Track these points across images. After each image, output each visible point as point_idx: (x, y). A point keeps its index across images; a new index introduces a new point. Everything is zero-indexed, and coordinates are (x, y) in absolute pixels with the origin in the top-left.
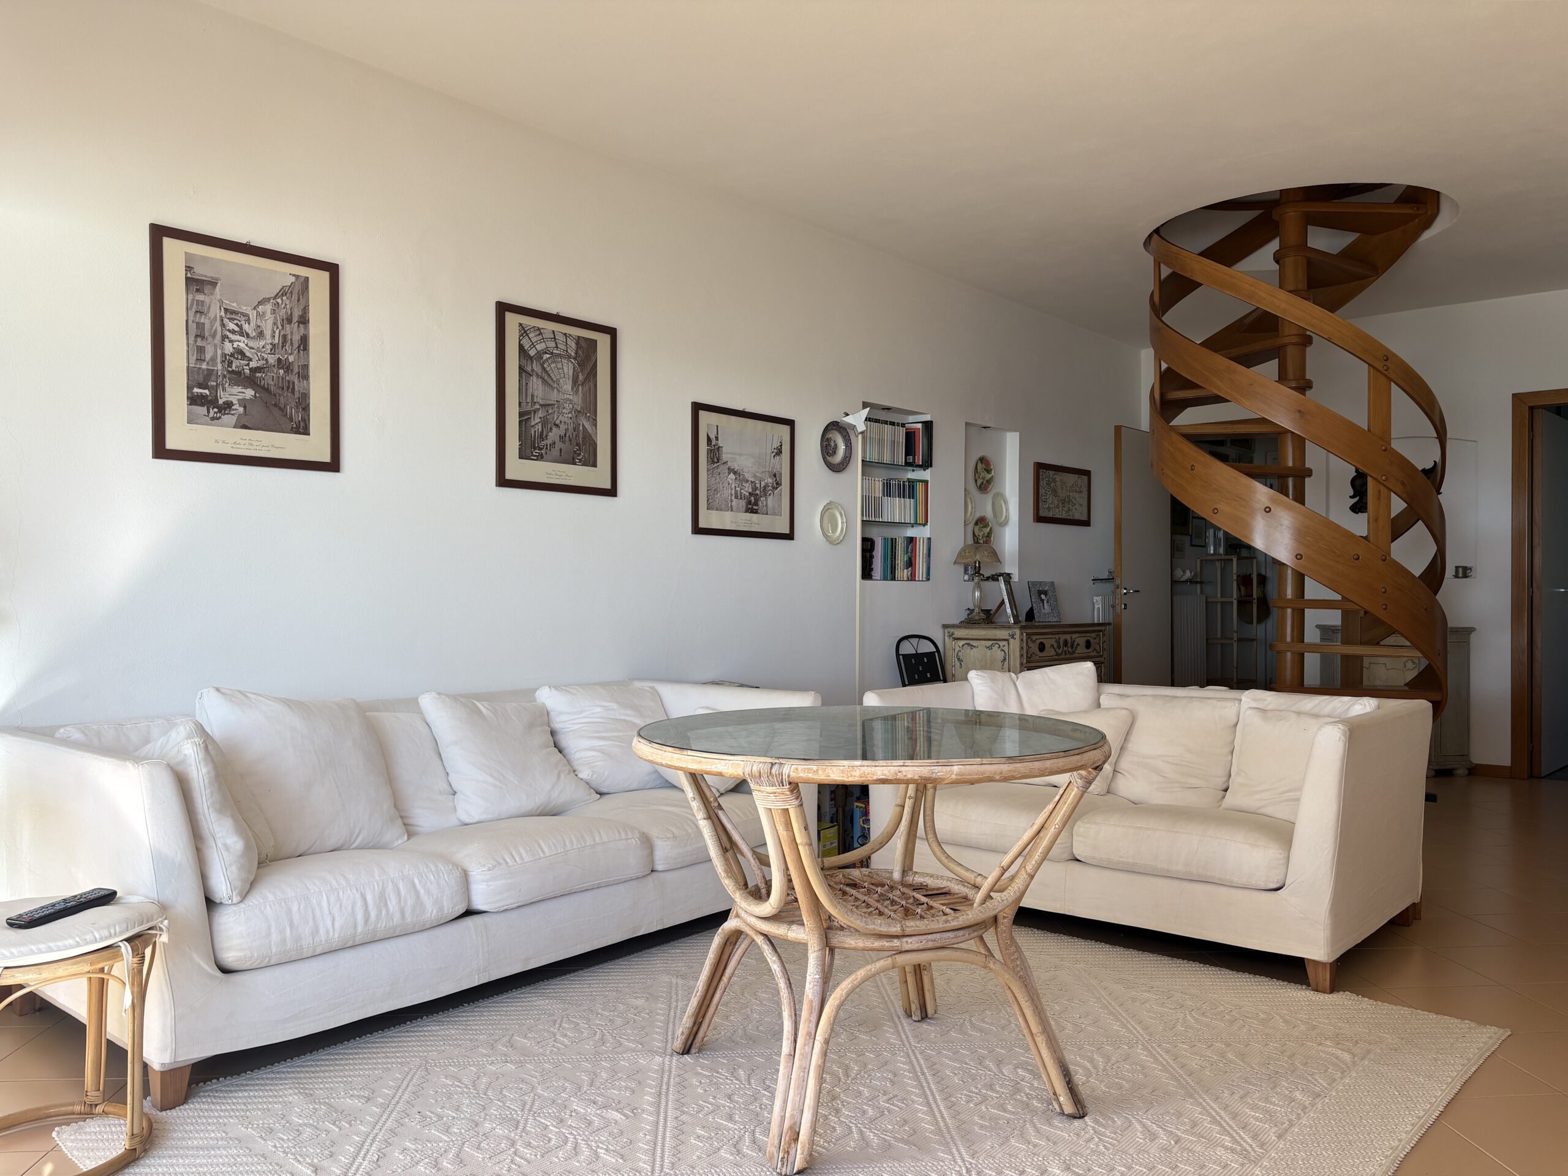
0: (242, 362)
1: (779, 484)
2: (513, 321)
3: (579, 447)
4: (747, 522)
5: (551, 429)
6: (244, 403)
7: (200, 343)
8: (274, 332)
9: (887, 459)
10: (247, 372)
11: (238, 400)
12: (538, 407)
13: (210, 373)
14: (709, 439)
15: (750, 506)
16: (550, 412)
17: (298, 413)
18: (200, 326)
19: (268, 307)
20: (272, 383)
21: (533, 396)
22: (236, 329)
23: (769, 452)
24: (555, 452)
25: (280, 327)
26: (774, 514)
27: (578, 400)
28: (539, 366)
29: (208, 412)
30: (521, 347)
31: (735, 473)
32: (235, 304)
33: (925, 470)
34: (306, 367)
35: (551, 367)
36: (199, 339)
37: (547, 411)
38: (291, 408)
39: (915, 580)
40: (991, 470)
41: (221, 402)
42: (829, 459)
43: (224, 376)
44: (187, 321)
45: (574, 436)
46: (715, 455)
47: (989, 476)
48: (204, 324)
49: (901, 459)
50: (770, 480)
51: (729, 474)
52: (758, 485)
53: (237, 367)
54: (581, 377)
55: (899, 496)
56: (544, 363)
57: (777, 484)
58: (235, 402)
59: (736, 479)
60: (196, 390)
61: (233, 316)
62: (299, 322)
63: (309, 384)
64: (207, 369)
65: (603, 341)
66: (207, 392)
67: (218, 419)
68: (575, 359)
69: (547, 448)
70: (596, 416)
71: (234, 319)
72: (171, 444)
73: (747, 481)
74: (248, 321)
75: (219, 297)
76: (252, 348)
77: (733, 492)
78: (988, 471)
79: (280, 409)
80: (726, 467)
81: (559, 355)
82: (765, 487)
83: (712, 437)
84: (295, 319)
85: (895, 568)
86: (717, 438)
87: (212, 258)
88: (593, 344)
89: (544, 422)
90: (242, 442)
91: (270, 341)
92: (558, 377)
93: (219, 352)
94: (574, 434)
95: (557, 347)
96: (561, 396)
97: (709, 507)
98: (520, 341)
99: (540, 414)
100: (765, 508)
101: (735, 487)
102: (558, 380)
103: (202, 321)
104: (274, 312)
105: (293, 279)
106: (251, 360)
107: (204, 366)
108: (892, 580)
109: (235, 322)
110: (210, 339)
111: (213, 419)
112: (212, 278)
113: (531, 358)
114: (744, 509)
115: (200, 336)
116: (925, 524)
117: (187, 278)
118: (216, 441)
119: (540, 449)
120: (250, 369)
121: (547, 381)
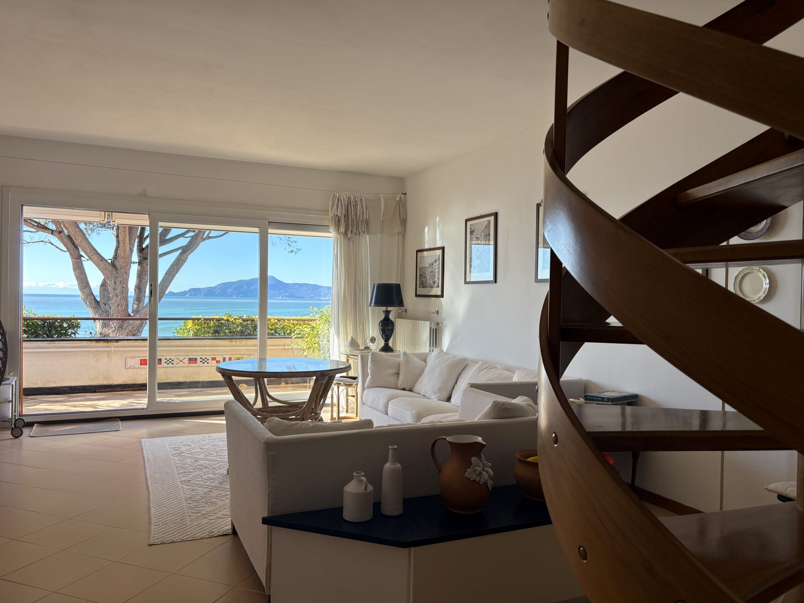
72: (467, 280)
79: (484, 265)
105: (487, 222)
117: (470, 232)
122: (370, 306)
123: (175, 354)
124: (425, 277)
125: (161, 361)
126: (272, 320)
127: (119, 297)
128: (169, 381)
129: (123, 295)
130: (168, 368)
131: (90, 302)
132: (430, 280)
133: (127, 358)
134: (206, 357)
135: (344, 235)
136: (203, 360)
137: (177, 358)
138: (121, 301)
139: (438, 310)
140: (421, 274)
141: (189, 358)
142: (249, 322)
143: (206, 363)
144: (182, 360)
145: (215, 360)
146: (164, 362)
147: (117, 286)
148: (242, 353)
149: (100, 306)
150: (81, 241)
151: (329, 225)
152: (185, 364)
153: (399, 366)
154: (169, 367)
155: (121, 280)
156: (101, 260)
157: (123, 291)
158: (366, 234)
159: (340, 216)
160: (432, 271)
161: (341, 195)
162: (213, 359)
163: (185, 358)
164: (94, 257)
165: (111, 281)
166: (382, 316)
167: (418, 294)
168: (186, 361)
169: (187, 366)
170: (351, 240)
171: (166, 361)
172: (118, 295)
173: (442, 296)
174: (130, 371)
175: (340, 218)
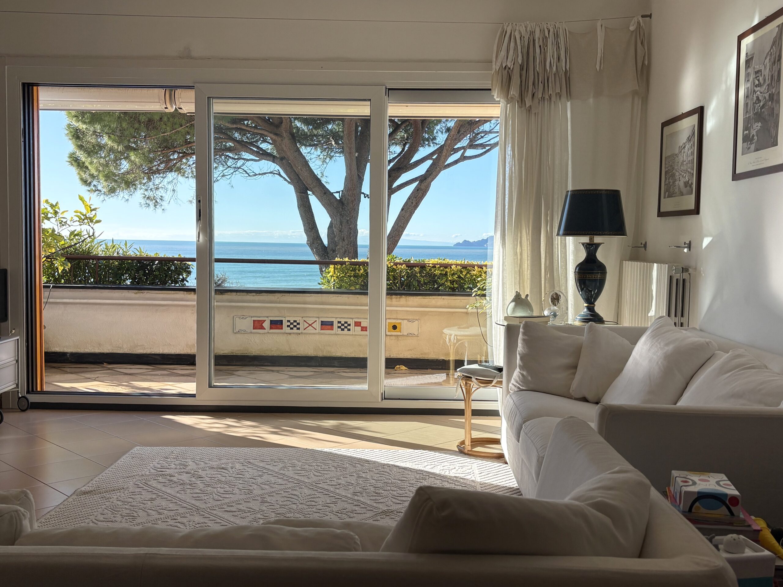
0: (758, 105)
6: (757, 133)
7: (747, 101)
8: (769, 75)
13: (749, 118)
17: (774, 131)
20: (767, 113)
22: (758, 83)
29: (747, 145)
32: (758, 66)
34: (779, 93)
38: (772, 127)
43: (753, 118)
53: (756, 109)
61: (757, 75)
62: (778, 61)
63: (780, 106)
66: (748, 132)
72: (737, 170)
74: (761, 75)
75: (754, 65)
76: (762, 93)
79: (768, 131)
90: (755, 161)
91: (767, 83)
93: (752, 103)
104: (769, 60)
105: (777, 30)
106: (761, 101)
107: (748, 115)
109: (758, 78)
111: (748, 149)
117: (746, 62)
118: (749, 163)
120: (760, 108)
122: (558, 234)
123: (302, 315)
124: (673, 175)
125: (282, 324)
126: (453, 267)
127: (346, 242)
128: (294, 354)
129: (350, 238)
130: (292, 335)
131: (316, 248)
132: (679, 181)
133: (235, 317)
134: (346, 320)
135: (520, 102)
136: (343, 325)
137: (304, 321)
138: (349, 247)
139: (690, 242)
140: (667, 169)
141: (322, 322)
142: (417, 269)
143: (346, 329)
144: (312, 324)
145: (360, 325)
146: (286, 326)
147: (343, 227)
148: (400, 316)
149: (328, 253)
150: (301, 169)
151: (492, 86)
152: (316, 329)
153: (577, 352)
154: (293, 333)
155: (348, 219)
156: (325, 193)
157: (350, 233)
158: (564, 99)
159: (511, 69)
160: (683, 161)
161: (517, 28)
162: (358, 324)
163: (316, 321)
164: (317, 189)
165: (336, 219)
166: (583, 255)
167: (662, 210)
168: (317, 325)
169: (319, 334)
170: (533, 112)
171: (289, 324)
172: (345, 238)
173: (696, 211)
174: (238, 336)
175: (512, 70)
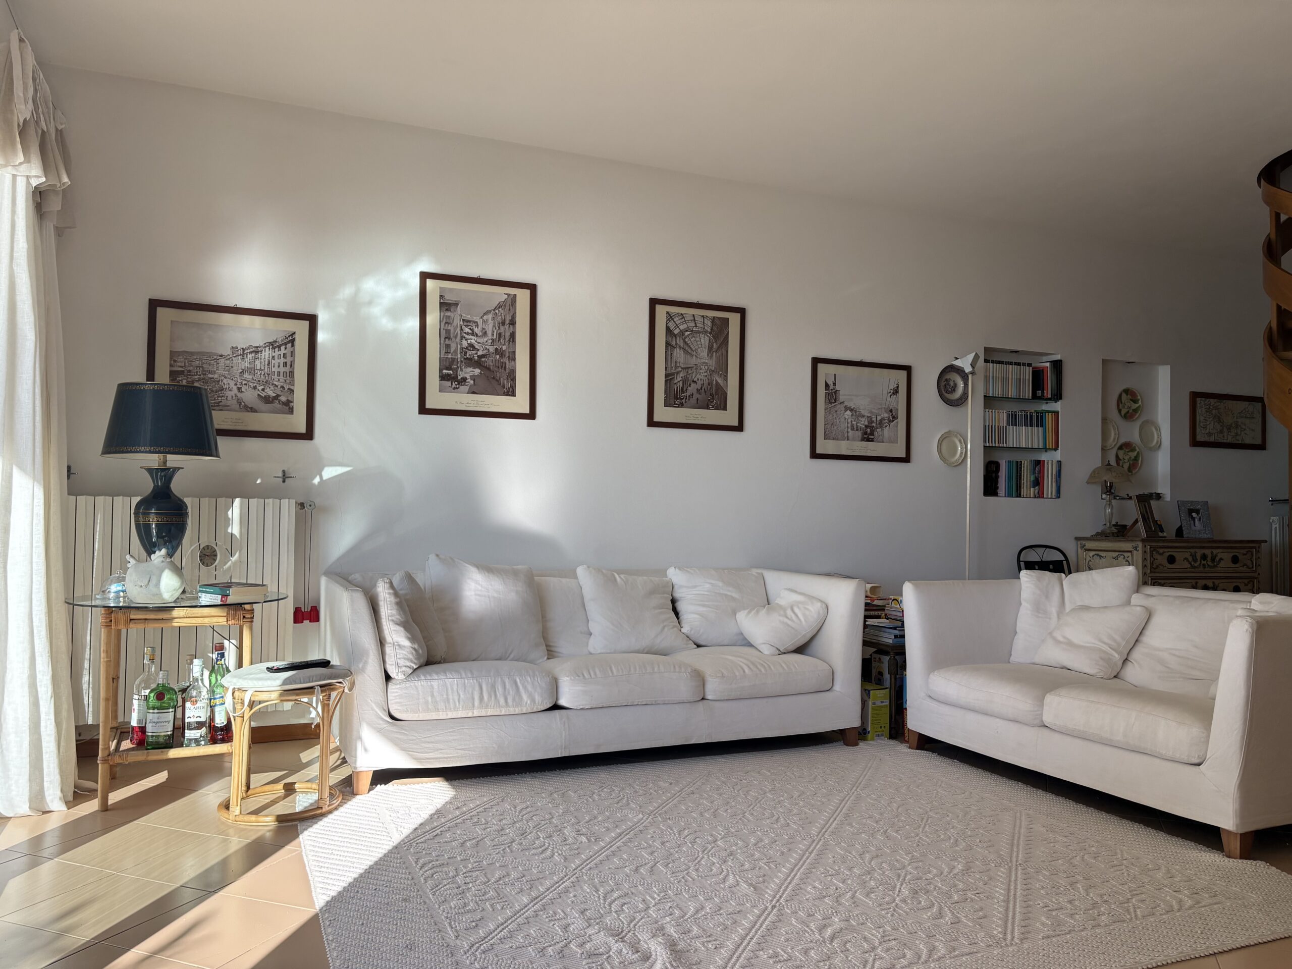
0: (473, 352)
1: (895, 418)
2: (661, 310)
3: (713, 396)
4: (863, 448)
5: (690, 384)
6: (473, 378)
7: (447, 342)
8: (494, 332)
9: (1012, 393)
10: (476, 358)
11: (470, 376)
12: (680, 369)
13: (453, 360)
14: (827, 385)
15: (866, 436)
16: (690, 372)
17: (508, 382)
18: (448, 331)
19: (490, 316)
20: (492, 364)
21: (676, 362)
22: (470, 331)
23: (885, 392)
24: (693, 401)
25: (497, 328)
26: (891, 442)
27: (712, 363)
28: (682, 341)
29: (452, 384)
30: (668, 328)
31: (851, 410)
32: (469, 316)
33: (1056, 402)
34: (514, 353)
35: (691, 341)
36: (447, 340)
37: (687, 372)
38: (504, 379)
39: (1043, 497)
40: (1138, 400)
41: (459, 378)
42: (949, 396)
43: (462, 362)
44: (440, 329)
45: (709, 389)
46: (832, 395)
47: (1135, 406)
48: (450, 330)
49: (1028, 393)
50: (886, 415)
51: (846, 411)
52: (874, 419)
53: (470, 355)
54: (715, 346)
55: (1026, 425)
56: (685, 338)
57: (894, 417)
58: (468, 377)
59: (852, 415)
60: (445, 371)
61: (468, 324)
62: (510, 324)
63: (515, 363)
64: (452, 358)
65: (735, 319)
66: (451, 372)
67: (457, 388)
68: (710, 333)
69: (686, 398)
70: (727, 373)
71: (468, 326)
72: (429, 405)
73: (863, 416)
74: (477, 326)
75: (459, 313)
76: (479, 343)
77: (849, 425)
78: (1135, 401)
79: (497, 380)
80: (842, 406)
81: (698, 332)
82: (881, 421)
83: (830, 383)
84: (507, 322)
85: (1020, 487)
86: (834, 384)
87: (455, 289)
88: (726, 321)
89: (685, 380)
90: (473, 402)
91: (491, 338)
92: (696, 347)
93: (459, 347)
94: (709, 387)
95: (696, 326)
96: (699, 361)
97: (826, 437)
98: (667, 324)
99: (682, 374)
100: (881, 437)
101: (852, 421)
102: (696, 350)
103: (449, 328)
104: (493, 319)
105: (506, 297)
106: (478, 350)
107: (450, 356)
108: (1017, 497)
109: (469, 327)
110: (453, 339)
111: (455, 388)
112: (455, 301)
113: (675, 336)
114: (860, 438)
115: (448, 337)
116: (1056, 449)
117: (441, 303)
118: (456, 402)
119: (681, 399)
120: (478, 356)
121: (687, 350)
124: (209, 381)
132: (241, 392)
139: (284, 471)
140: (178, 369)
160: (252, 369)
173: (309, 435)
